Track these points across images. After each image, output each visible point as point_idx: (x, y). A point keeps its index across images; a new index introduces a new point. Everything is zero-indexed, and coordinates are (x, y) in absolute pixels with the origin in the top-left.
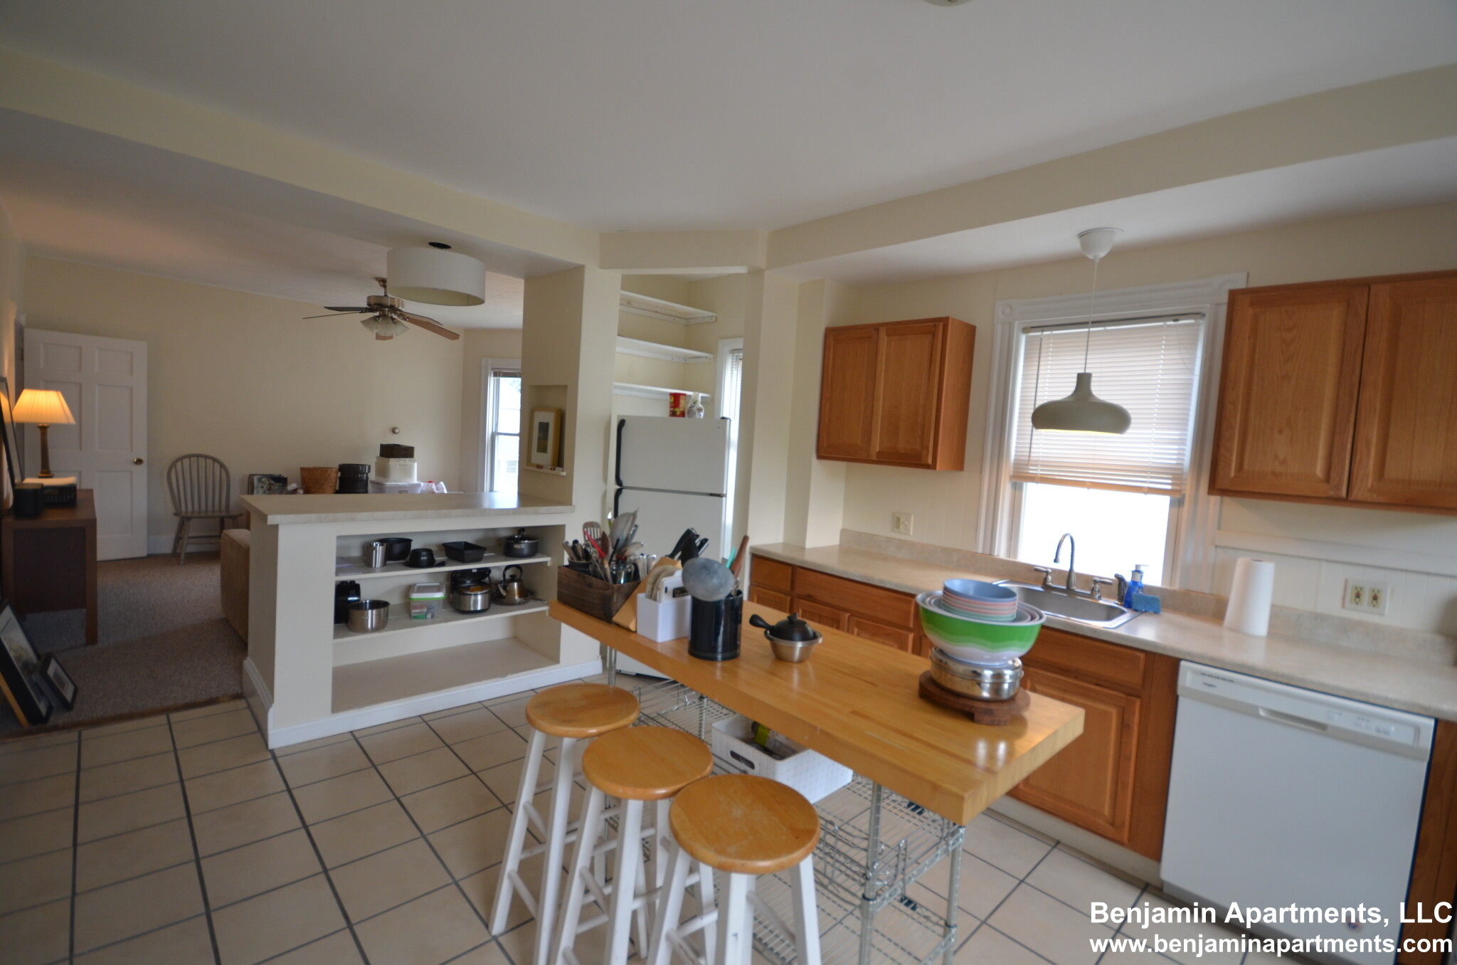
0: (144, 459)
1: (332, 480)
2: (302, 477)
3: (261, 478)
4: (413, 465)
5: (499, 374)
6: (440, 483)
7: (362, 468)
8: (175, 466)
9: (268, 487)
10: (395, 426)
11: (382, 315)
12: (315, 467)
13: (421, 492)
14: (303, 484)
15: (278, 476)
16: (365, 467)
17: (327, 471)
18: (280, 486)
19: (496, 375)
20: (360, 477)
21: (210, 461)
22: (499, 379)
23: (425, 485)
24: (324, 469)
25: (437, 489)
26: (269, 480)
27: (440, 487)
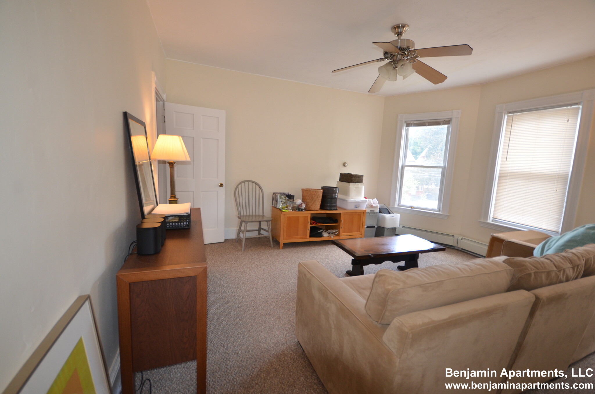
0: (224, 184)
1: (320, 198)
2: (302, 195)
3: (281, 196)
4: (362, 187)
5: (410, 125)
6: (374, 199)
7: (335, 189)
8: (238, 188)
9: (284, 201)
10: (345, 162)
11: (394, 61)
12: (310, 189)
13: (366, 205)
14: (304, 200)
15: (288, 194)
16: (337, 189)
17: (318, 192)
18: (292, 201)
19: (408, 125)
20: (333, 195)
21: (254, 185)
22: (409, 128)
23: (368, 201)
24: (316, 190)
25: (374, 204)
26: (285, 197)
27: (375, 202)
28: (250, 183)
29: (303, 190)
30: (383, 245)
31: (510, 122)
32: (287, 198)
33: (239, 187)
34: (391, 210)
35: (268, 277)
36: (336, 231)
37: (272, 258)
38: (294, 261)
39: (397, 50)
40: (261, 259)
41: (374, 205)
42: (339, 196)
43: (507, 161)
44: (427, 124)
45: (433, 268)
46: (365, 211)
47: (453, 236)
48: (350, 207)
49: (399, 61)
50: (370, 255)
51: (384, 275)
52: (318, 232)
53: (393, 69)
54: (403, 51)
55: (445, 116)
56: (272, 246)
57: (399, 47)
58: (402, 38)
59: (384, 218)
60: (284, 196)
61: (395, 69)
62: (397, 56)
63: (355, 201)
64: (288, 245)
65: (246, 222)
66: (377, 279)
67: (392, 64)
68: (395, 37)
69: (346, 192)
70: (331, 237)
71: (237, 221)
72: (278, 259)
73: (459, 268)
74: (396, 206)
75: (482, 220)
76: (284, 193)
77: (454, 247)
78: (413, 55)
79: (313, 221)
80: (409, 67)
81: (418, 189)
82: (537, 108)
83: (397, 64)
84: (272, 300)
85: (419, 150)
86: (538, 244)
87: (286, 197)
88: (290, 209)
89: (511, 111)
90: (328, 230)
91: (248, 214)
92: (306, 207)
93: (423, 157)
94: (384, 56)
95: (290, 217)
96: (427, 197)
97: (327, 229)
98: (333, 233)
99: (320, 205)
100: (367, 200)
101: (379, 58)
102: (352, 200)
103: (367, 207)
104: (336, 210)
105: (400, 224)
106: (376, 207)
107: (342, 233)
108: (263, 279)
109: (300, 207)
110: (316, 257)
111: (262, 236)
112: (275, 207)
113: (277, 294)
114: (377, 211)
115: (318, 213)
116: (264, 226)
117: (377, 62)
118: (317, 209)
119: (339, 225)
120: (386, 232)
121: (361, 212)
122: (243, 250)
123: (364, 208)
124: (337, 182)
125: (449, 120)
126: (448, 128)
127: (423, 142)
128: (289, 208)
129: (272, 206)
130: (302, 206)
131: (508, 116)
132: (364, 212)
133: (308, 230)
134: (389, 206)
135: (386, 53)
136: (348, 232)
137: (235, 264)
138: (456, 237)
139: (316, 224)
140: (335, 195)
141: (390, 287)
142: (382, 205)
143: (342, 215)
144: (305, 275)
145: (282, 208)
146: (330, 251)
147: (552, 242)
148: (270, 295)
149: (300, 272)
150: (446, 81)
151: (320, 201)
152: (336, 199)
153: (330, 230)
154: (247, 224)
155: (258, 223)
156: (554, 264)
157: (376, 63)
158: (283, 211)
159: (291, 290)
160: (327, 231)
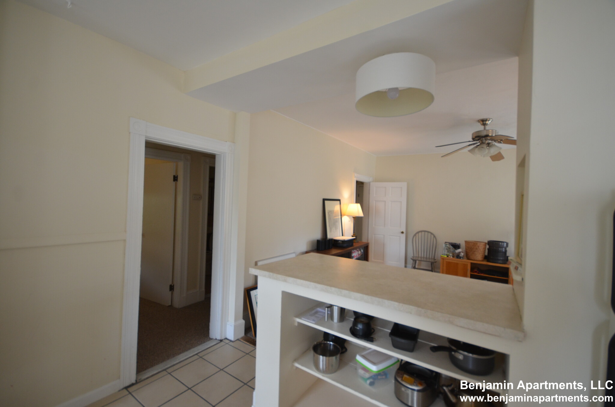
2: (465, 246)
9: (448, 248)
12: (474, 241)
14: (466, 250)
15: (453, 243)
20: (500, 249)
21: (429, 234)
29: (466, 242)
32: (452, 247)
33: (417, 235)
58: (485, 128)
60: (449, 245)
79: (475, 270)
95: (449, 262)
104: (506, 264)
109: (459, 255)
115: (481, 263)
118: (480, 260)
128: (450, 254)
139: (478, 273)
158: (442, 256)
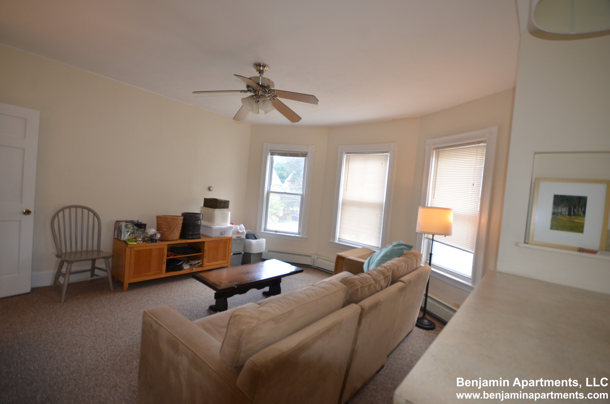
0: (32, 211)
1: (179, 225)
2: (157, 223)
3: (127, 225)
4: (229, 214)
5: (274, 153)
6: (241, 225)
7: (198, 216)
8: (58, 215)
9: (131, 230)
10: (211, 186)
11: (256, 95)
12: (167, 216)
13: (233, 232)
14: (159, 229)
15: (137, 222)
16: (200, 216)
17: (177, 219)
18: (142, 231)
19: (272, 154)
20: (196, 222)
21: (86, 211)
22: (273, 157)
23: (235, 227)
24: (175, 217)
25: (240, 229)
26: (133, 226)
27: (242, 228)
28: (79, 210)
29: (158, 218)
30: (248, 273)
31: (348, 161)
32: (136, 228)
33: (61, 214)
34: (257, 235)
35: (102, 332)
36: (199, 261)
37: (111, 305)
38: (143, 305)
39: (259, 87)
40: (92, 309)
41: (240, 231)
42: (203, 223)
43: (347, 191)
44: (288, 155)
45: (286, 298)
46: (232, 237)
47: (310, 256)
48: (215, 235)
49: (261, 97)
50: (234, 286)
51: (239, 315)
52: (178, 264)
53: (256, 102)
54: (264, 88)
55: (303, 149)
56: (112, 289)
57: (260, 84)
58: (263, 76)
59: (250, 244)
60: (131, 225)
61: (257, 103)
62: (259, 92)
63: (221, 228)
64: (134, 286)
65: (70, 262)
66: (232, 321)
67: (254, 98)
68: (257, 74)
69: (211, 219)
70: (193, 269)
71: (55, 261)
72: (119, 306)
73: (306, 294)
74: (262, 231)
75: (331, 241)
76: (132, 221)
77: (312, 266)
78: (273, 94)
79: (171, 253)
80: (269, 105)
81: (285, 211)
82: (364, 152)
83: (259, 99)
84: (106, 364)
85: (285, 175)
86: (365, 259)
87: (135, 226)
88: (140, 241)
89: (348, 152)
90: (191, 261)
91: (74, 249)
92: (161, 236)
93: (289, 181)
94: (248, 89)
95: (139, 250)
96: (292, 218)
97: (188, 260)
98: (196, 264)
99: (179, 234)
100: (233, 226)
101: (242, 90)
102: (217, 227)
103: (233, 233)
104: (200, 238)
105: (266, 248)
106: (243, 233)
107: (206, 263)
108: (94, 336)
109: (154, 238)
110: (173, 295)
111: (97, 277)
112: (117, 239)
113: (114, 353)
114: (244, 237)
115: (177, 243)
116: (100, 264)
117: (241, 92)
118: (176, 239)
119: (203, 255)
120: (253, 258)
121: (227, 238)
122: (63, 300)
123: (230, 234)
124: (200, 208)
125: (306, 153)
126: (305, 159)
127: (289, 168)
128: (138, 239)
129: (113, 237)
130: (156, 236)
131: (346, 156)
132: (230, 239)
133: (164, 264)
134: (255, 231)
135: (248, 86)
136: (213, 262)
137: (47, 323)
138: (313, 257)
139: (175, 256)
140: (198, 222)
141: (244, 327)
142: (249, 230)
143: (206, 244)
144: (151, 326)
145: (129, 240)
146: (191, 286)
147: (374, 257)
148: (103, 358)
149: (144, 323)
150: (301, 121)
151: (180, 229)
152: (199, 226)
153: (192, 260)
154: (73, 265)
155: (91, 262)
156: (373, 278)
157: (239, 93)
158: (129, 243)
159: (135, 344)
160: (188, 262)
